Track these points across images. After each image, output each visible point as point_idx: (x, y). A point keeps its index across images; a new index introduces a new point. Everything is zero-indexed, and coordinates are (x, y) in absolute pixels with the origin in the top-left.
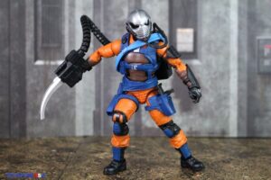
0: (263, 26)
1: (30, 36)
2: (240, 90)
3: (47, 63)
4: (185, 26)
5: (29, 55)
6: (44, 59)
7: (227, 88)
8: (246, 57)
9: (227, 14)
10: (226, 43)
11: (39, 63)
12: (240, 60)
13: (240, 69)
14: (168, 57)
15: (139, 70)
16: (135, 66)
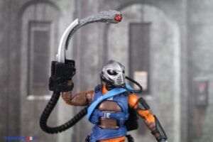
0: (198, 71)
1: (24, 78)
2: (182, 119)
3: (37, 98)
5: (23, 92)
9: (172, 61)
10: (171, 83)
11: (31, 98)
12: (182, 96)
13: (182, 103)
15: (111, 117)
16: (108, 115)
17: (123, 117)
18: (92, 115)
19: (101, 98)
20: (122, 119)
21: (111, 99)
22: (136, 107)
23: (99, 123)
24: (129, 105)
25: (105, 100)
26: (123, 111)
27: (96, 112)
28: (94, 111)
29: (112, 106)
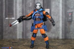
0: (69, 8)
1: (4, 11)
2: (62, 26)
3: (9, 18)
4: (47, 8)
5: (4, 16)
6: (8, 17)
7: (59, 25)
8: (64, 17)
9: (59, 5)
10: (59, 13)
11: (7, 18)
12: (62, 18)
13: (62, 20)
14: (46, 15)
15: (38, 18)
16: (37, 17)
17: (42, 17)
18: (33, 17)
19: (35, 13)
20: (41, 18)
21: (38, 13)
22: (45, 14)
23: (35, 20)
24: (43, 14)
25: (36, 13)
26: (41, 16)
27: (34, 17)
28: (33, 16)
29: (38, 15)
